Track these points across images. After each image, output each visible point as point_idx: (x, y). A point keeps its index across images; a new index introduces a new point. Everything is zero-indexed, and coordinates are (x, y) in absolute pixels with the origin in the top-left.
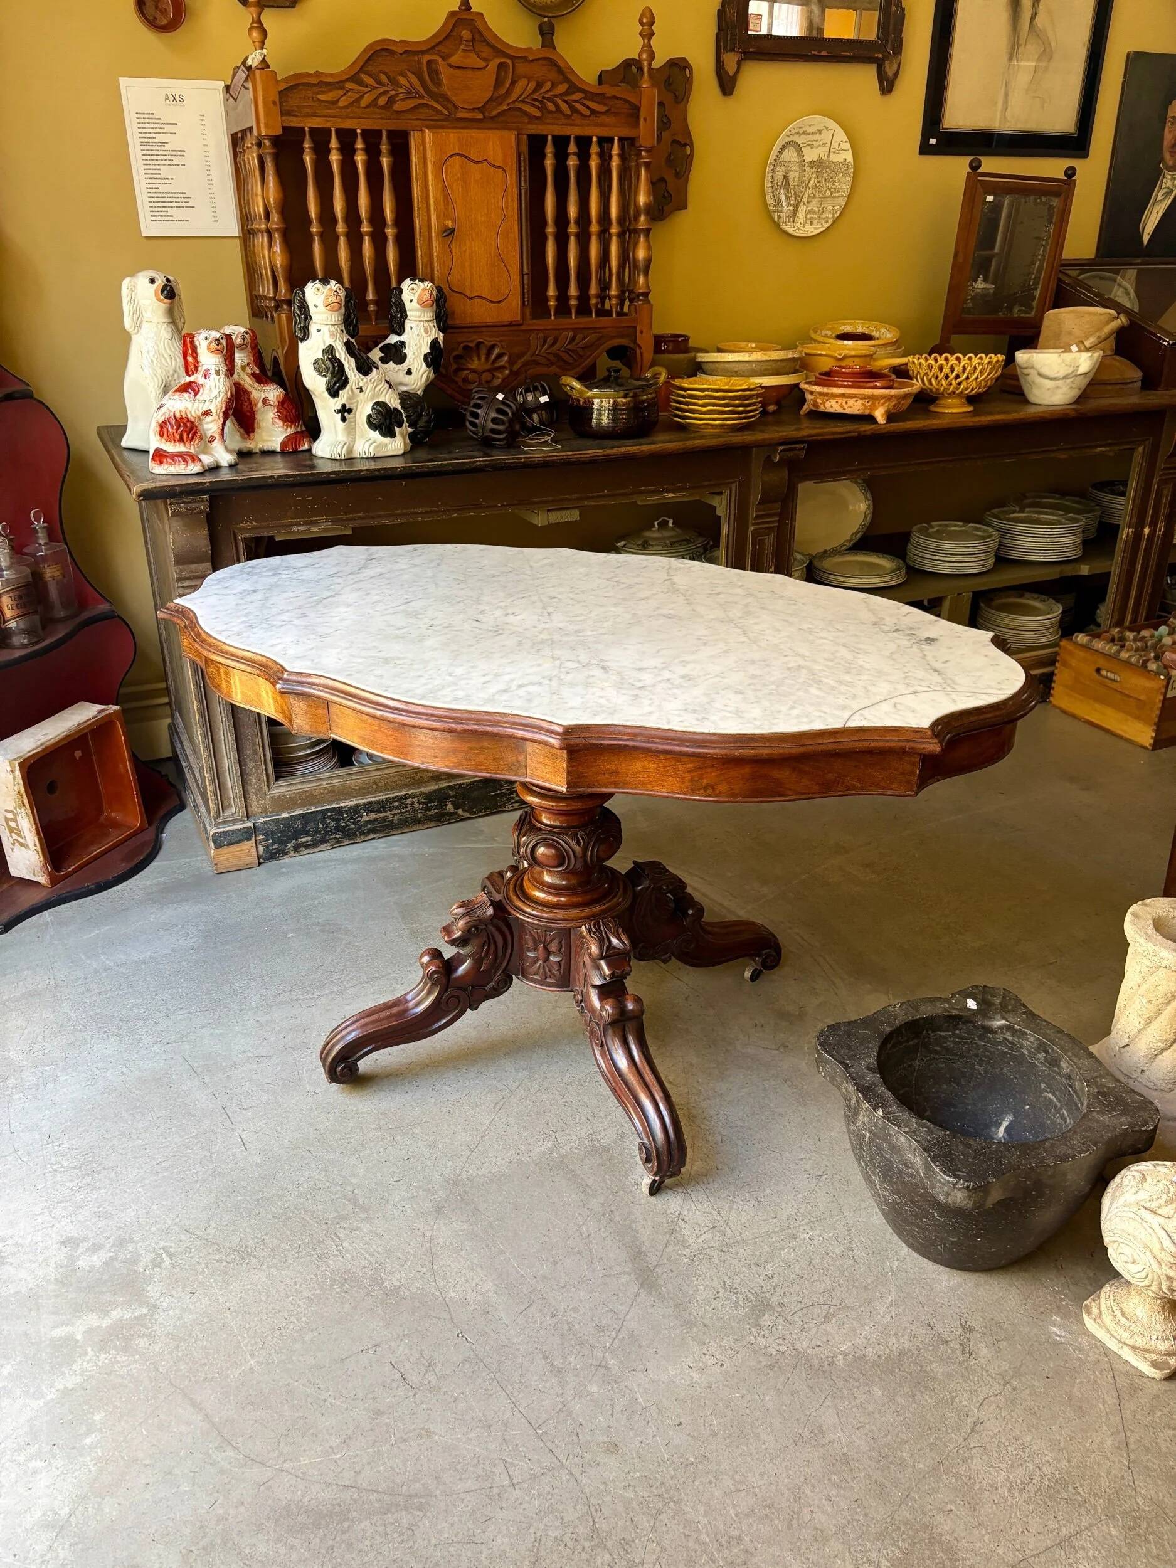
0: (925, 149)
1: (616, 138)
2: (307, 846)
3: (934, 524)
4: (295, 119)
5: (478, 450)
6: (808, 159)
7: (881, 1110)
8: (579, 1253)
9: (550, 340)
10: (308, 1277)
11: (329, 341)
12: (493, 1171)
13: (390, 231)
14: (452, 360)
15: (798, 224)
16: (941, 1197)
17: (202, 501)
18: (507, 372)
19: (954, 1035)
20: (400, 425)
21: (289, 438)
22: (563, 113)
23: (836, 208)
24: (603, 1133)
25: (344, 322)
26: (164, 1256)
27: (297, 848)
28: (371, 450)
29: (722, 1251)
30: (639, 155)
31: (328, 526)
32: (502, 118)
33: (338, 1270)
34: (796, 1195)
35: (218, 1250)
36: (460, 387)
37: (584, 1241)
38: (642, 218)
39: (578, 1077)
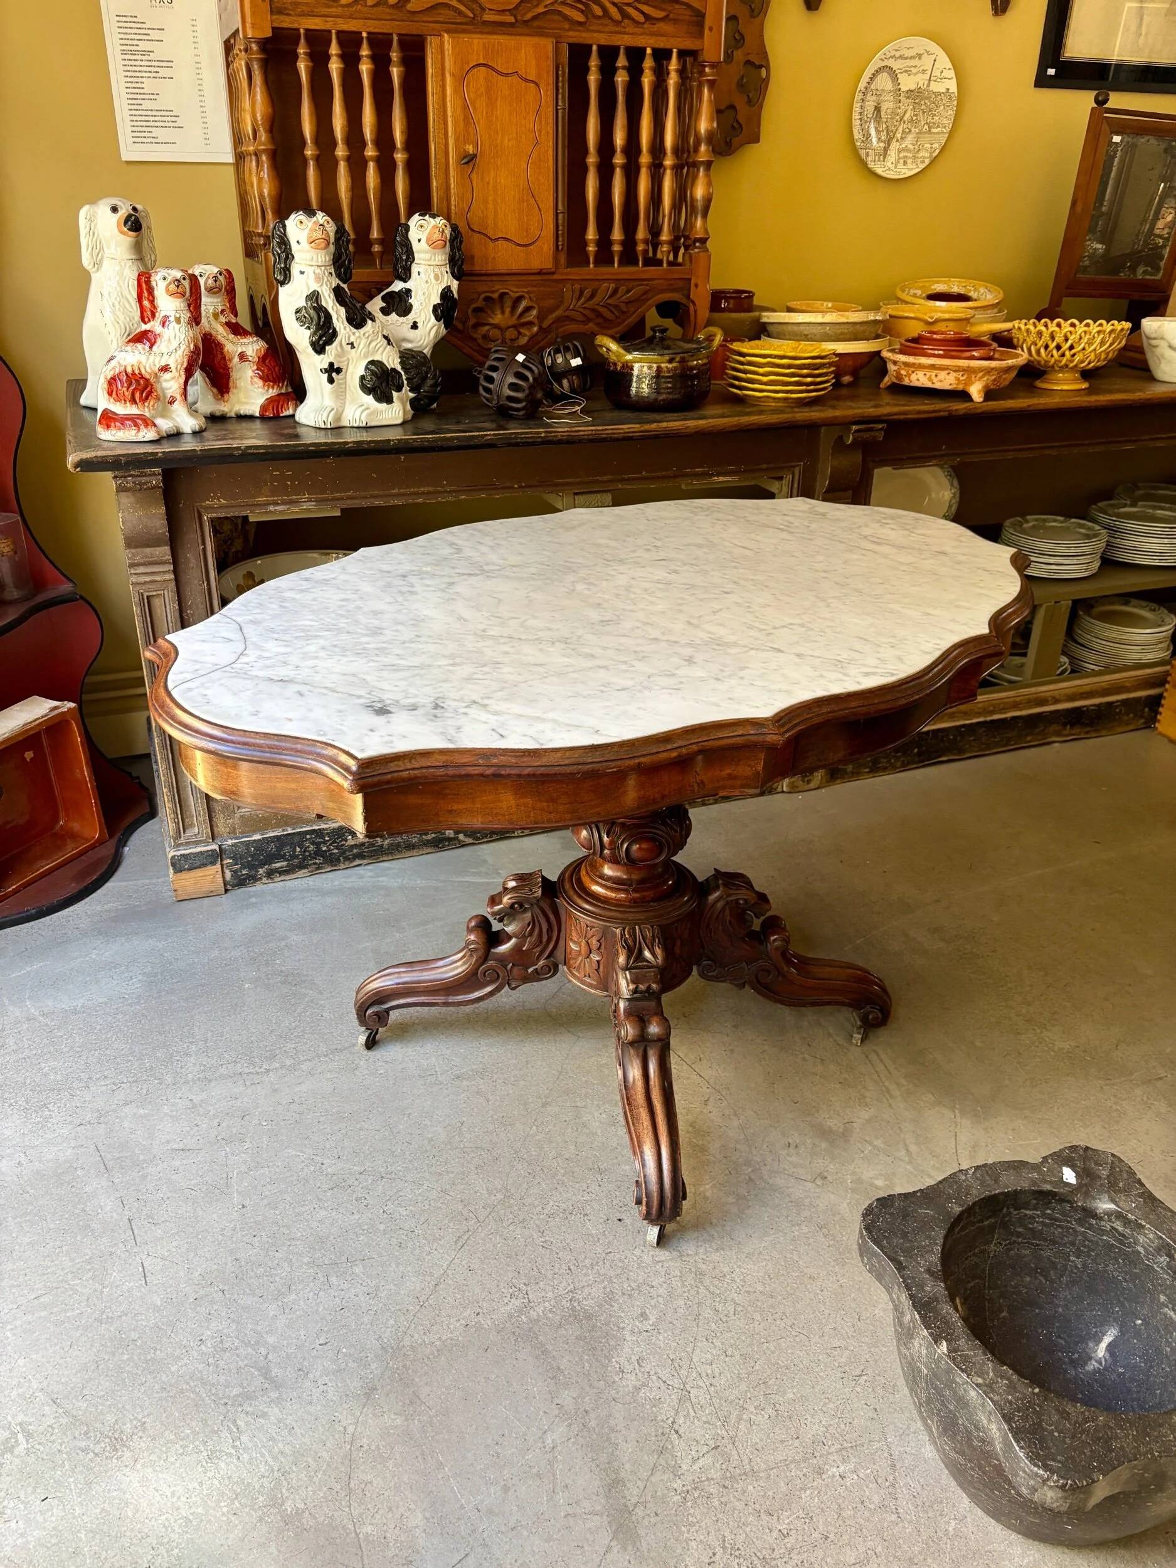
0: (1042, 81)
1: (675, 50)
2: (282, 872)
3: (1028, 517)
4: (287, 19)
5: (492, 421)
6: (904, 88)
7: (944, 1343)
8: (539, 1476)
9: (587, 293)
10: (190, 1487)
11: (314, 286)
12: (444, 1338)
13: (400, 157)
14: (470, 312)
15: (889, 164)
16: (1024, 1491)
17: (154, 474)
18: (535, 329)
19: (1044, 1215)
20: (399, 389)
21: (270, 401)
22: (611, 19)
23: (934, 146)
24: (586, 1291)
25: (334, 263)
26: (20, 1436)
27: (270, 874)
28: (363, 418)
29: (725, 1487)
30: (702, 73)
31: (311, 505)
32: (536, 23)
33: (229, 1478)
34: (825, 1404)
35: (86, 1433)
36: (479, 345)
37: (547, 1456)
38: (703, 148)
39: (564, 1206)
